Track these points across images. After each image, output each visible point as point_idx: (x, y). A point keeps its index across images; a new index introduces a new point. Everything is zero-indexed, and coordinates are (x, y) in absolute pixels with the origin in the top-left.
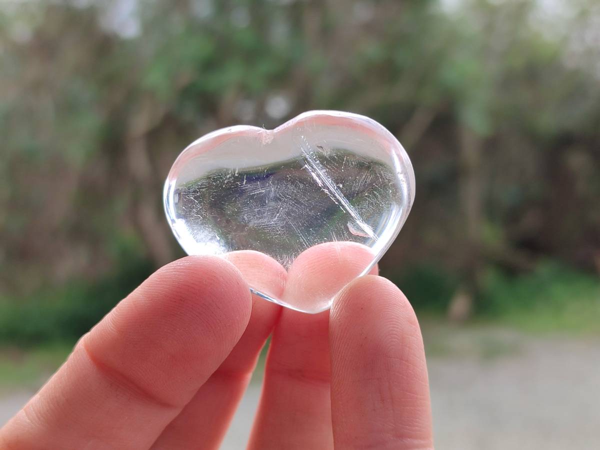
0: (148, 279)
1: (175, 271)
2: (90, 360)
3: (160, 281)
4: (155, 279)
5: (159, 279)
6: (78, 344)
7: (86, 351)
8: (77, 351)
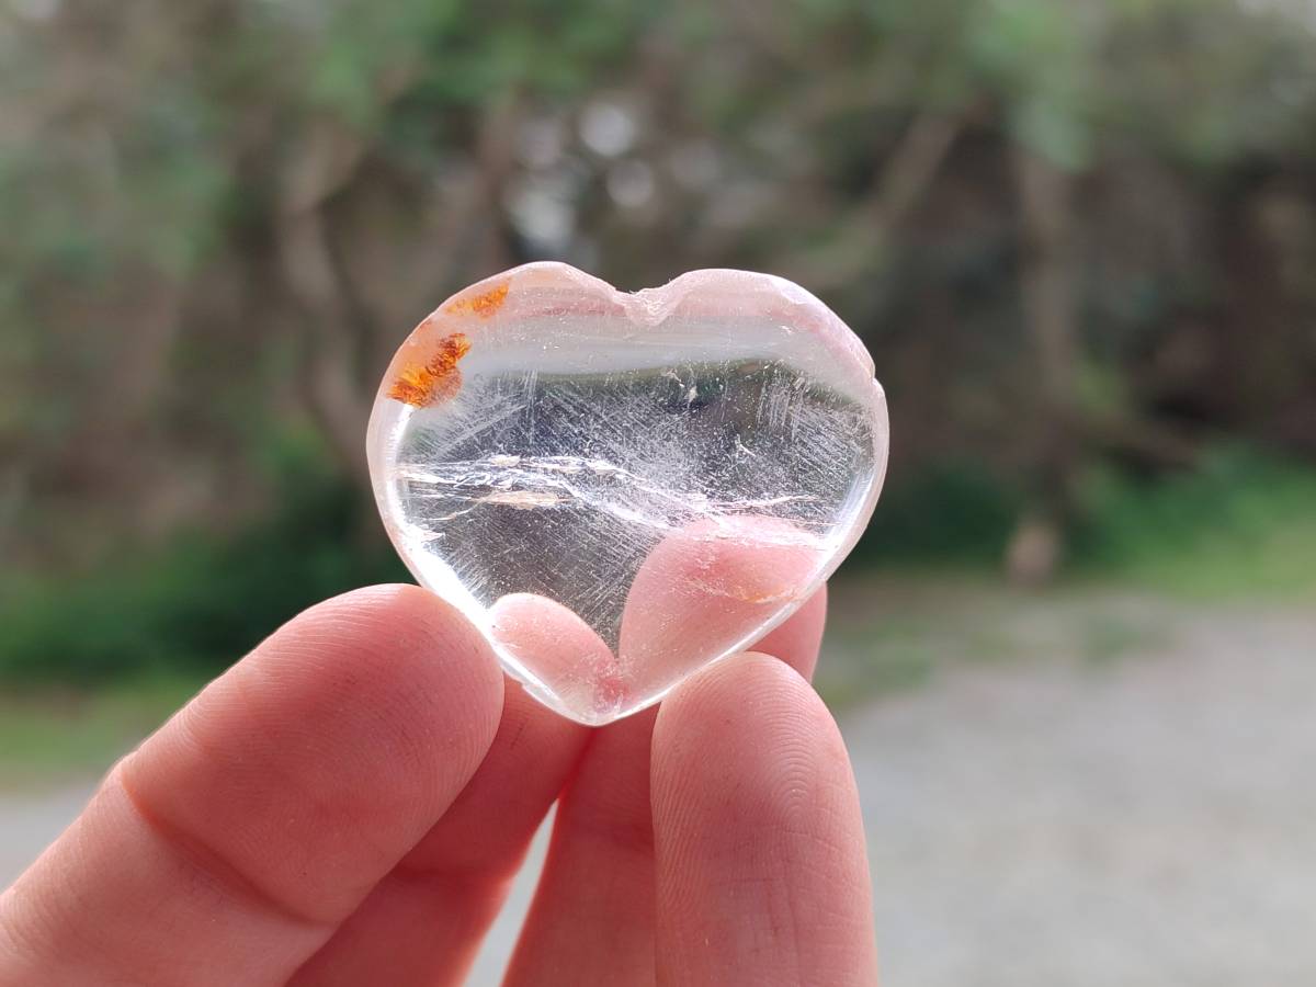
0: (275, 634)
1: (337, 618)
2: (135, 810)
3: (302, 639)
4: (293, 634)
5: (299, 633)
6: (109, 777)
7: (125, 791)
8: (107, 792)
